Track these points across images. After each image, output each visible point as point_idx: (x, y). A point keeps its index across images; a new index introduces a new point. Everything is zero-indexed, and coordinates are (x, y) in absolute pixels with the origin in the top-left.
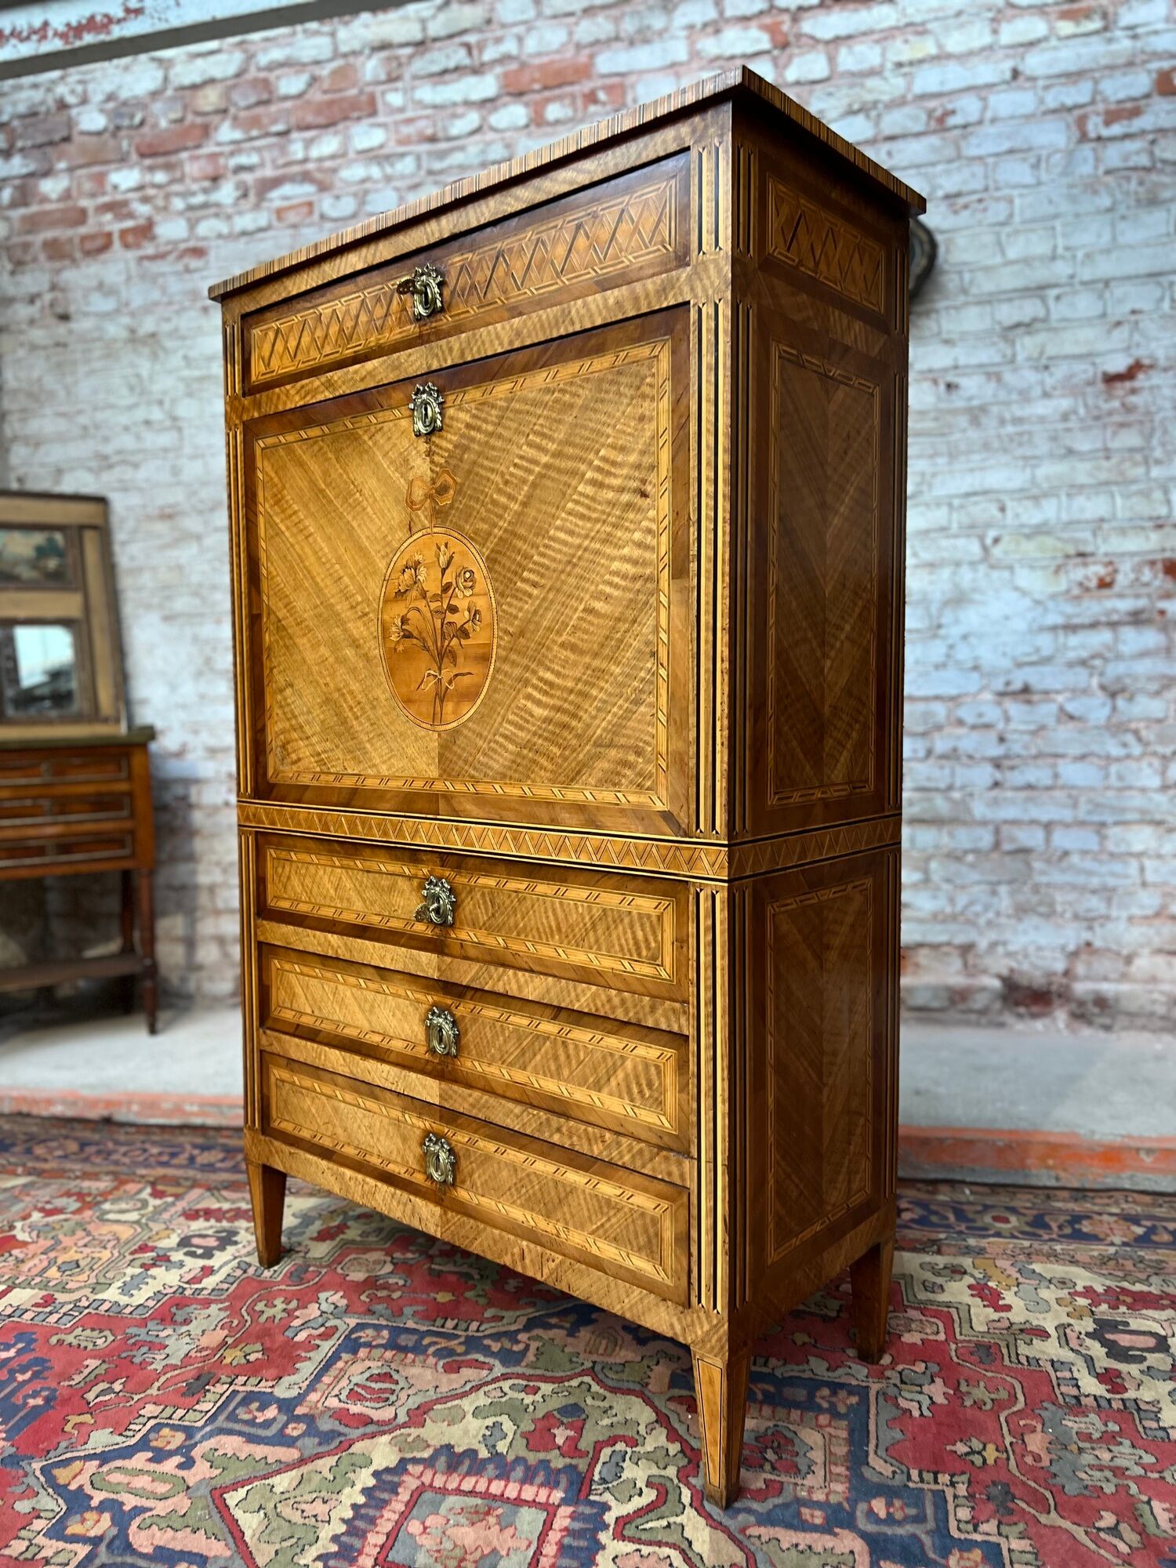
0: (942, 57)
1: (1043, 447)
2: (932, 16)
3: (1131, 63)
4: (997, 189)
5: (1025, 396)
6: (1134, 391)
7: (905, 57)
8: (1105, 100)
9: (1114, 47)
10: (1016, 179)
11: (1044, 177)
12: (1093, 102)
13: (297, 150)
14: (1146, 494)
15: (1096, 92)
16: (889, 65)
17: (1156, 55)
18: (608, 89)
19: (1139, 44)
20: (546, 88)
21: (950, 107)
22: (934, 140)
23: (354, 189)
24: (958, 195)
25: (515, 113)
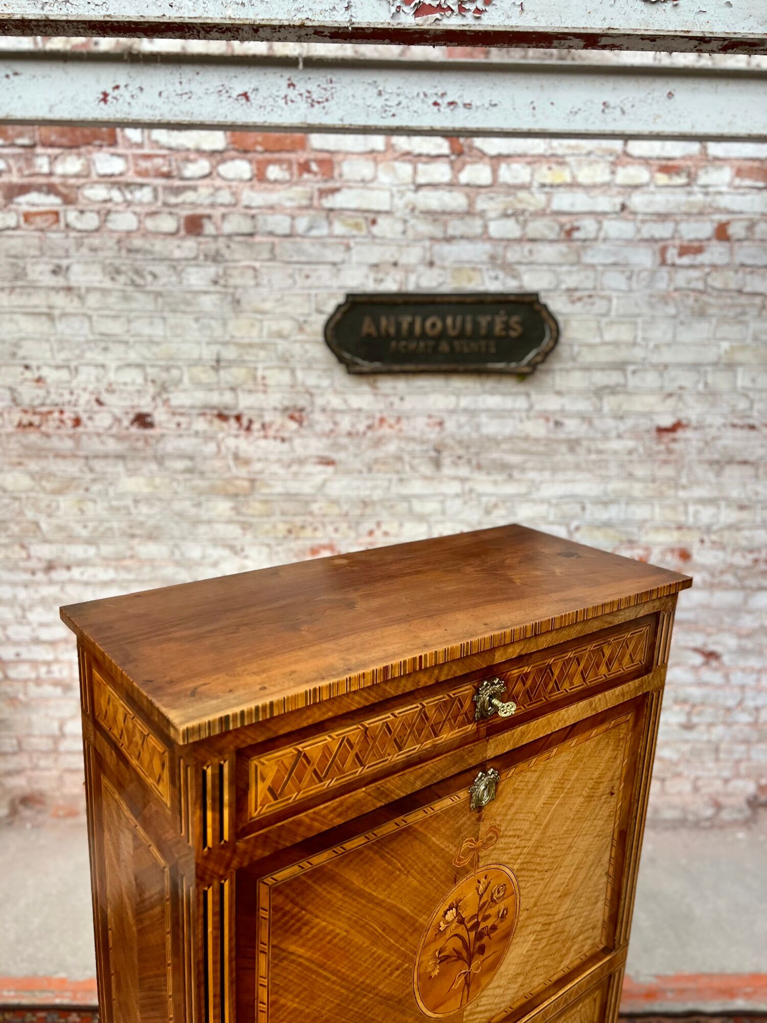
0: (573, 185)
1: (613, 470)
2: (569, 152)
3: (701, 213)
4: (602, 289)
5: (606, 436)
6: (674, 440)
7: (548, 181)
8: (681, 238)
9: (692, 198)
10: (614, 285)
11: (634, 286)
12: (673, 238)
13: (42, 164)
14: (674, 508)
15: (676, 231)
16: (535, 184)
17: (718, 210)
18: (320, 162)
19: (709, 199)
20: (266, 151)
21: (576, 224)
22: (563, 247)
23: (97, 207)
24: (576, 289)
25: (241, 168)
